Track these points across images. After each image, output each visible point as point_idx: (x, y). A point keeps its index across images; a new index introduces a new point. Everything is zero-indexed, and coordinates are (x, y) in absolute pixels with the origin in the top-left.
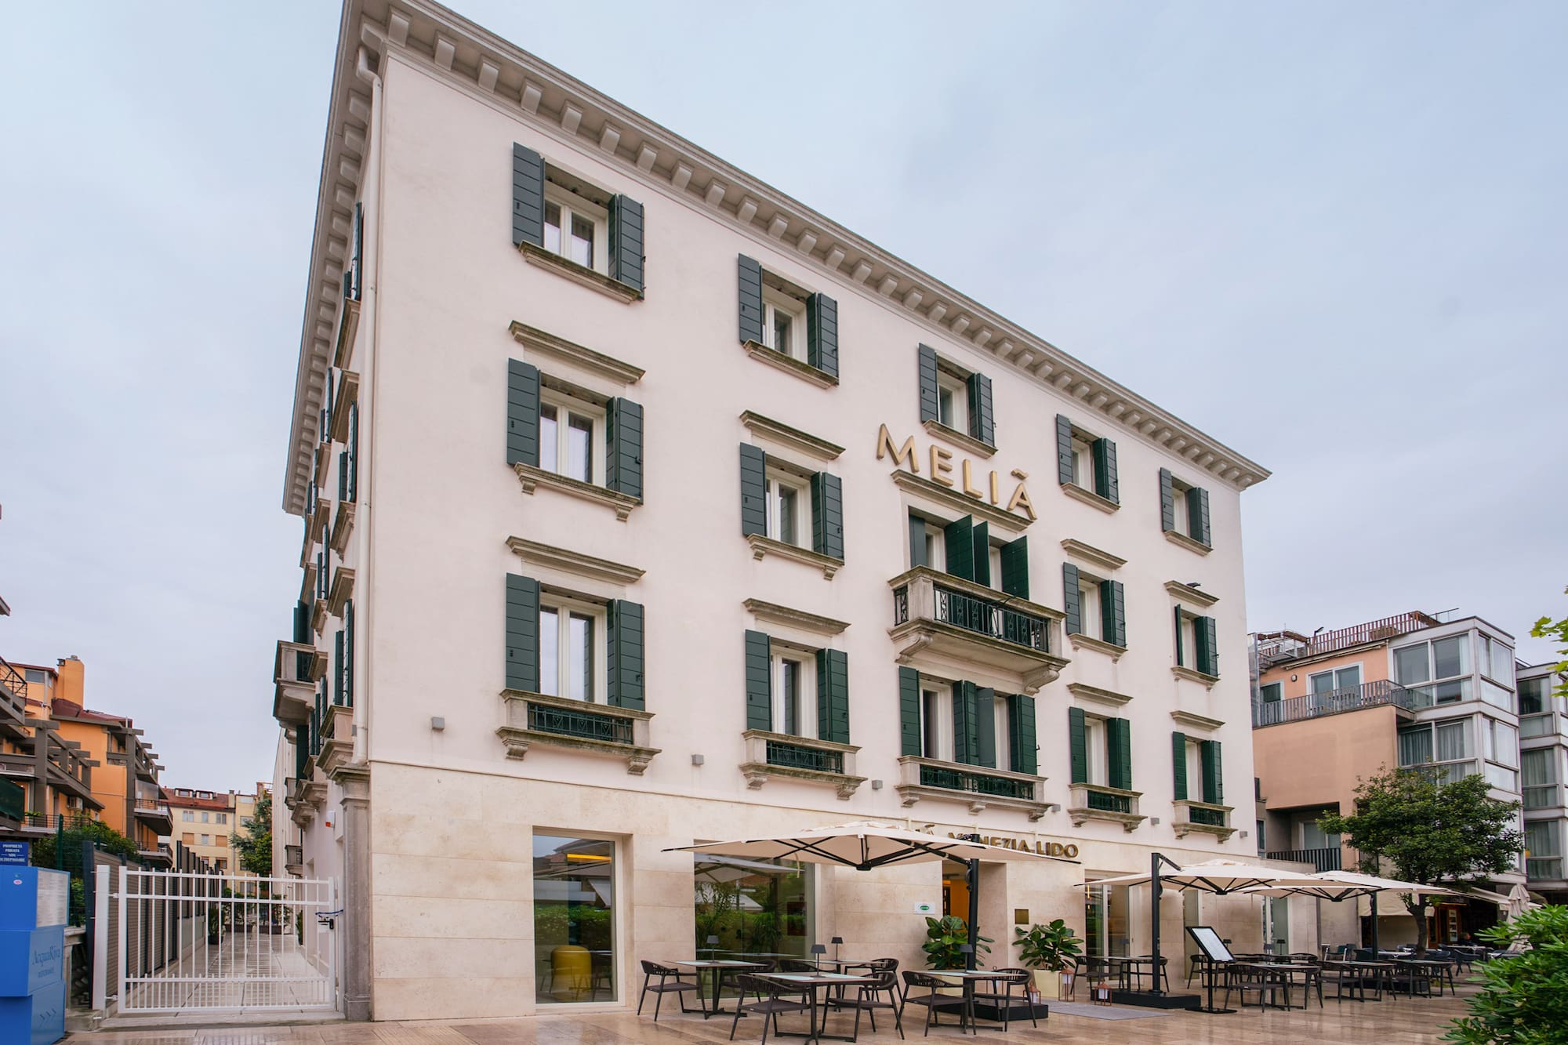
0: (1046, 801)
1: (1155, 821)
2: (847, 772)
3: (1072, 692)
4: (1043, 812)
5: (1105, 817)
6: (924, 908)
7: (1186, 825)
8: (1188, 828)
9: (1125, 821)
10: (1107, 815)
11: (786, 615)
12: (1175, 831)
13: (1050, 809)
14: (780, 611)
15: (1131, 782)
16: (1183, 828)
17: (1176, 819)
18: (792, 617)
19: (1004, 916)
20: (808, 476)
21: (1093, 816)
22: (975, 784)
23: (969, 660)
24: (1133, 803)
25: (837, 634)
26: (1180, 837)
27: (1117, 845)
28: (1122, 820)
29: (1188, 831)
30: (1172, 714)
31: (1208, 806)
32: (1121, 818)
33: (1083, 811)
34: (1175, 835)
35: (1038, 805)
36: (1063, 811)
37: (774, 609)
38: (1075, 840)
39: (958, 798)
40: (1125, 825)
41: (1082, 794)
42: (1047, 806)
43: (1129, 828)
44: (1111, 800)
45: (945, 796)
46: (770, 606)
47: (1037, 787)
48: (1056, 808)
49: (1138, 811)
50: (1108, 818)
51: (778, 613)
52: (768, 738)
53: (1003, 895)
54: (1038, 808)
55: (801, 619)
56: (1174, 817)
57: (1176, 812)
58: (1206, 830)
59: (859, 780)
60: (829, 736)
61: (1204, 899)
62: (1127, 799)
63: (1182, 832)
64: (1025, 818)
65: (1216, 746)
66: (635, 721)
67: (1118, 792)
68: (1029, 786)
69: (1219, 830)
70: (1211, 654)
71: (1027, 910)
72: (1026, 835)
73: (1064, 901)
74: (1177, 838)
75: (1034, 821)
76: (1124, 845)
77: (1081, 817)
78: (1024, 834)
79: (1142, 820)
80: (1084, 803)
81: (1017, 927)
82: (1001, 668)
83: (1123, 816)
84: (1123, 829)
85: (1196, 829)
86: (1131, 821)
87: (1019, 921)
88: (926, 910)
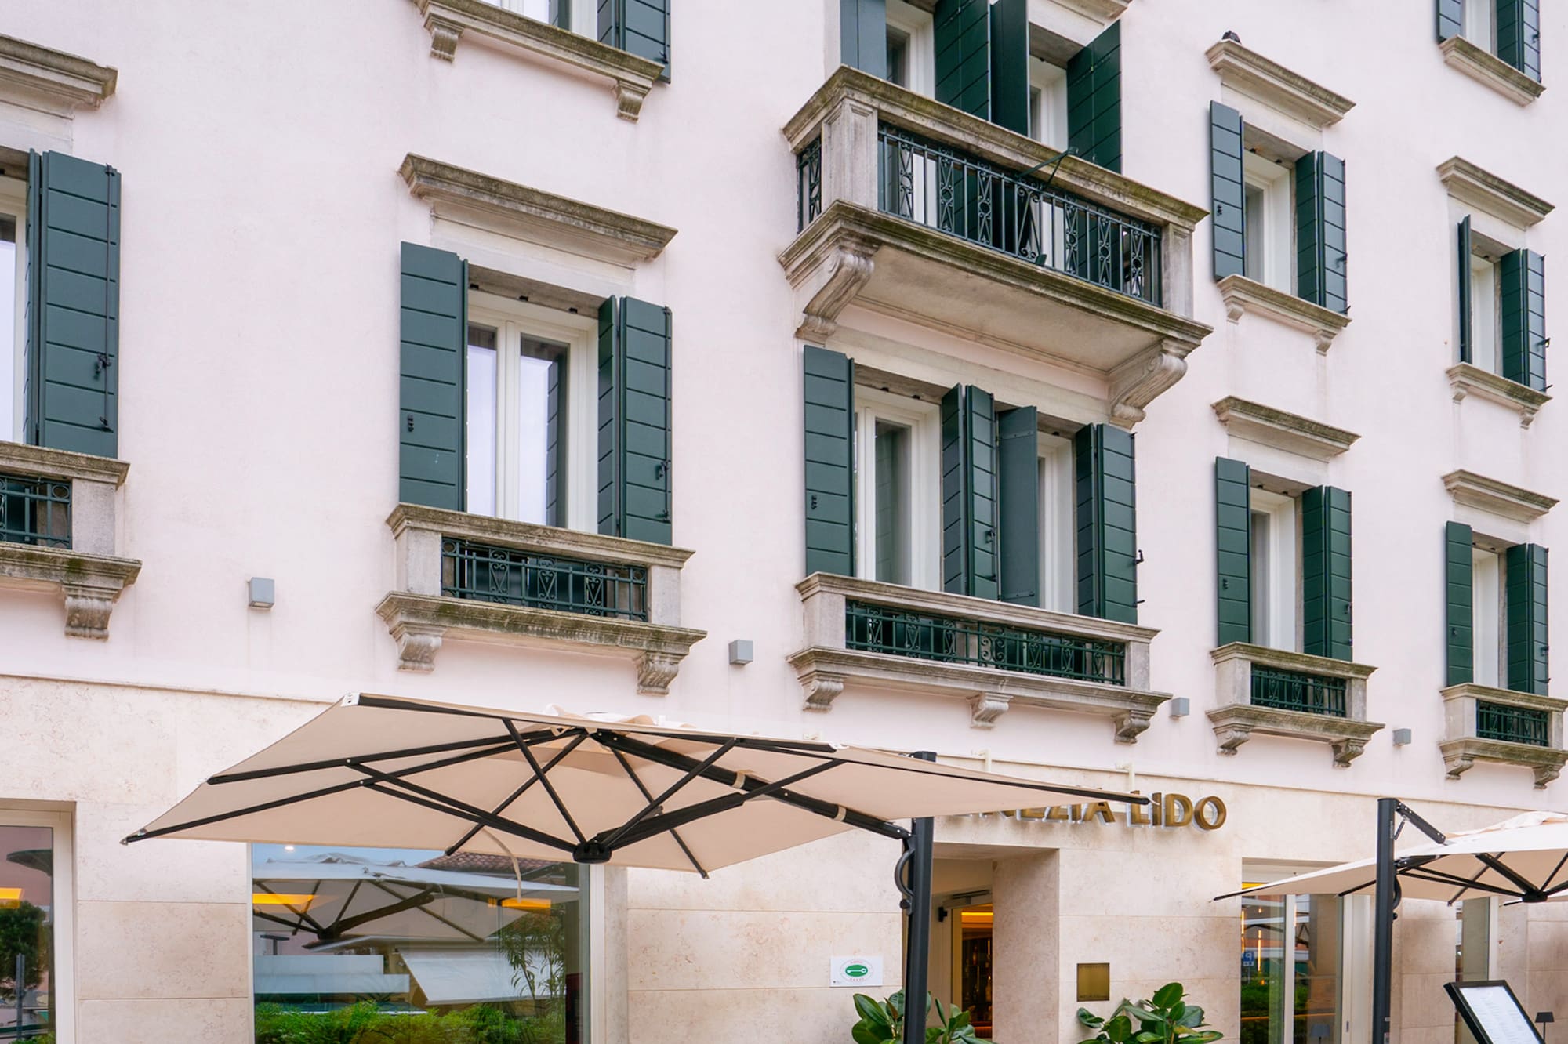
0: (1155, 687)
1: (1401, 738)
2: (659, 619)
3: (1223, 422)
4: (1147, 716)
5: (1289, 728)
6: (856, 971)
7: (1467, 744)
8: (1472, 752)
9: (1335, 737)
10: (1295, 721)
11: (507, 205)
12: (1446, 760)
13: (1164, 708)
14: (493, 194)
15: (1350, 643)
16: (1461, 751)
17: (1448, 733)
18: (524, 209)
19: (1051, 983)
21: (1262, 726)
22: (987, 648)
23: (980, 335)
24: (1354, 693)
25: (647, 259)
26: (1456, 774)
27: (1318, 799)
28: (1327, 735)
29: (1472, 758)
30: (1446, 479)
31: (1518, 699)
32: (1325, 729)
33: (1237, 712)
34: (1443, 770)
35: (1133, 698)
36: (1196, 720)
37: (477, 189)
38: (1222, 787)
39: (940, 683)
40: (1336, 747)
41: (1239, 671)
42: (1155, 700)
43: (1343, 756)
44: (1305, 688)
45: (908, 679)
46: (465, 178)
47: (1133, 655)
48: (1179, 711)
49: (1364, 713)
50: (1296, 729)
51: (486, 199)
52: (445, 529)
53: (1051, 930)
54: (1136, 707)
55: (550, 216)
56: (1444, 726)
57: (1448, 712)
58: (1511, 756)
59: (690, 641)
60: (618, 526)
61: (1502, 921)
62: (1339, 683)
63: (1459, 763)
64: (1105, 735)
65: (1537, 560)
66: (75, 482)
67: (1321, 665)
68: (1117, 650)
69: (1539, 755)
70: (1533, 340)
71: (1108, 965)
72: (1107, 776)
73: (1193, 940)
74: (1448, 778)
75: (1126, 742)
76: (1328, 797)
77: (1236, 731)
78: (1102, 775)
79: (1373, 735)
80: (1243, 695)
81: (1080, 1010)
82: (1057, 358)
83: (1329, 726)
84: (1328, 756)
85: (1489, 755)
86: (1349, 737)
87: (1086, 993)
88: (861, 974)
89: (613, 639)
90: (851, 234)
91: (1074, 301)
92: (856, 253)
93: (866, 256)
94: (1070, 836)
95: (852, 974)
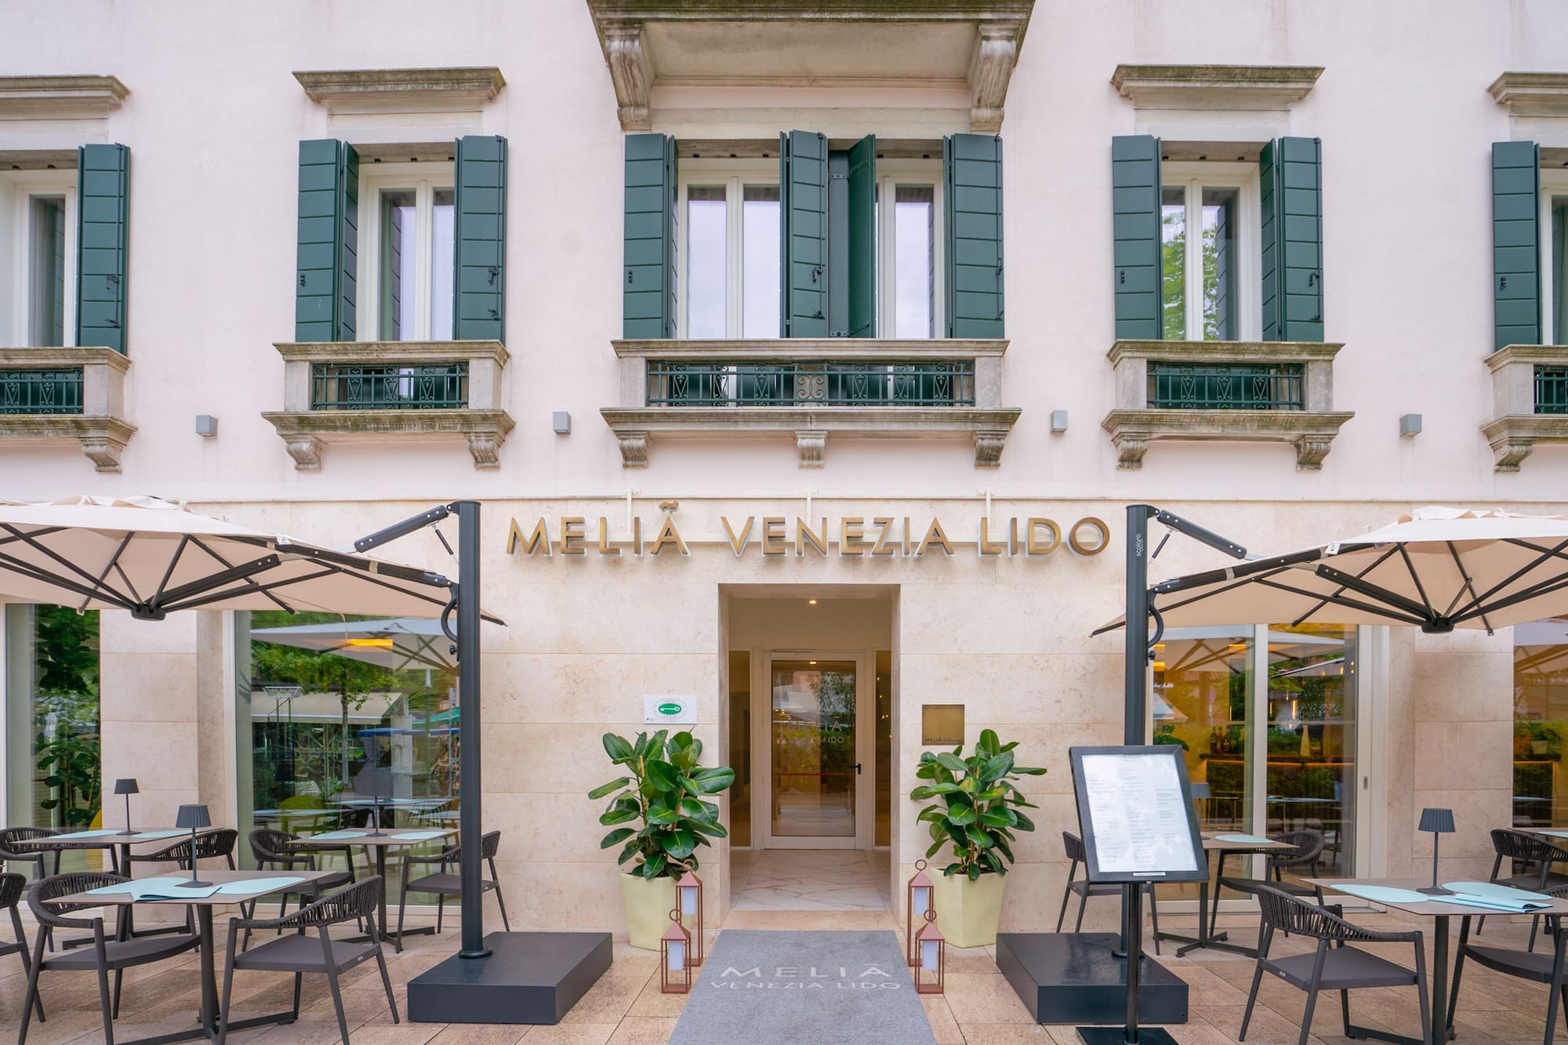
3: (1126, 97)
4: (1003, 435)
6: (669, 709)
7: (1521, 423)
11: (370, 89)
12: (1494, 447)
14: (358, 83)
15: (1321, 320)
17: (1497, 413)
18: (382, 88)
19: (897, 725)
21: (1166, 431)
24: (1314, 379)
25: (491, 99)
26: (1510, 464)
27: (1268, 511)
28: (1263, 433)
29: (1529, 442)
30: (1493, 90)
34: (1491, 461)
35: (984, 417)
37: (346, 83)
43: (1310, 456)
46: (335, 78)
47: (980, 371)
48: (1051, 422)
49: (1329, 400)
50: (1215, 431)
51: (354, 89)
53: (897, 667)
55: (401, 88)
56: (1491, 405)
57: (1496, 387)
62: (1298, 369)
63: (1514, 449)
66: (85, 367)
68: (969, 369)
71: (963, 706)
72: (960, 505)
73: (1080, 679)
74: (1497, 471)
75: (986, 465)
76: (1286, 507)
77: (1128, 441)
78: (953, 505)
79: (1341, 428)
80: (1135, 399)
81: (925, 754)
82: (905, 80)
84: (1291, 458)
85: (1558, 435)
86: (1301, 432)
87: (933, 736)
88: (674, 712)
89: (432, 427)
90: (611, 22)
91: (855, 15)
92: (623, 39)
93: (633, 38)
94: (913, 570)
95: (665, 712)
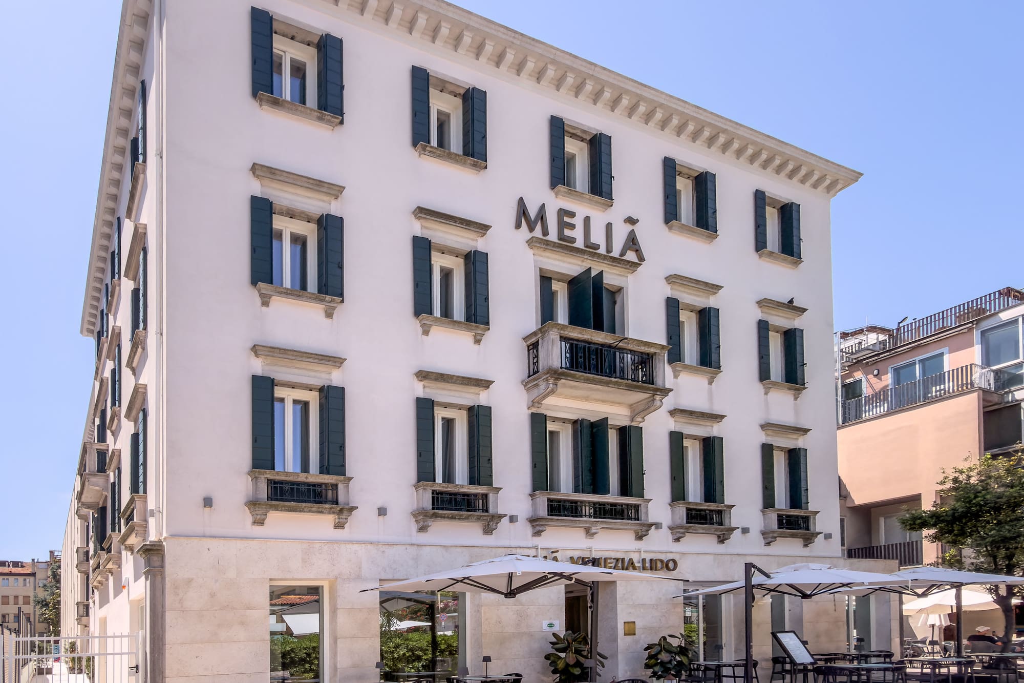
0: (651, 520)
1: (745, 531)
2: (491, 510)
3: (672, 417)
4: (648, 531)
5: (701, 531)
6: (551, 625)
7: (773, 532)
8: (775, 535)
9: (719, 533)
10: (703, 529)
11: (446, 381)
12: (764, 538)
13: (653, 527)
14: (442, 378)
15: (723, 496)
16: (771, 535)
17: (765, 526)
18: (450, 381)
19: (615, 629)
20: (462, 255)
21: (691, 531)
22: (592, 511)
24: (726, 515)
25: (483, 391)
26: (768, 544)
27: (711, 556)
28: (716, 533)
29: (775, 537)
30: (762, 426)
31: (795, 512)
32: (715, 531)
33: (681, 527)
34: (763, 542)
35: (643, 525)
36: (665, 531)
37: (437, 377)
38: (675, 554)
39: (578, 525)
40: (719, 537)
41: (681, 511)
42: (651, 525)
43: (722, 540)
44: (706, 515)
45: (567, 524)
46: (434, 374)
47: (642, 510)
48: (658, 526)
49: (730, 523)
50: (703, 531)
51: (440, 380)
52: (433, 488)
53: (614, 609)
54: (644, 528)
55: (457, 382)
56: (763, 525)
57: (765, 519)
58: (793, 536)
59: (501, 517)
60: (478, 481)
61: (790, 602)
62: (720, 512)
63: (770, 539)
64: (632, 537)
65: (802, 453)
66: (339, 485)
67: (713, 506)
68: (636, 508)
69: (805, 534)
70: (799, 364)
71: (635, 622)
72: (633, 553)
73: (666, 612)
74: (765, 545)
75: (641, 539)
76: (716, 556)
77: (680, 534)
78: (631, 553)
79: (734, 532)
80: (683, 520)
83: (716, 530)
84: (716, 540)
85: (783, 535)
86: (724, 532)
87: (627, 633)
88: (552, 627)
95: (549, 627)
